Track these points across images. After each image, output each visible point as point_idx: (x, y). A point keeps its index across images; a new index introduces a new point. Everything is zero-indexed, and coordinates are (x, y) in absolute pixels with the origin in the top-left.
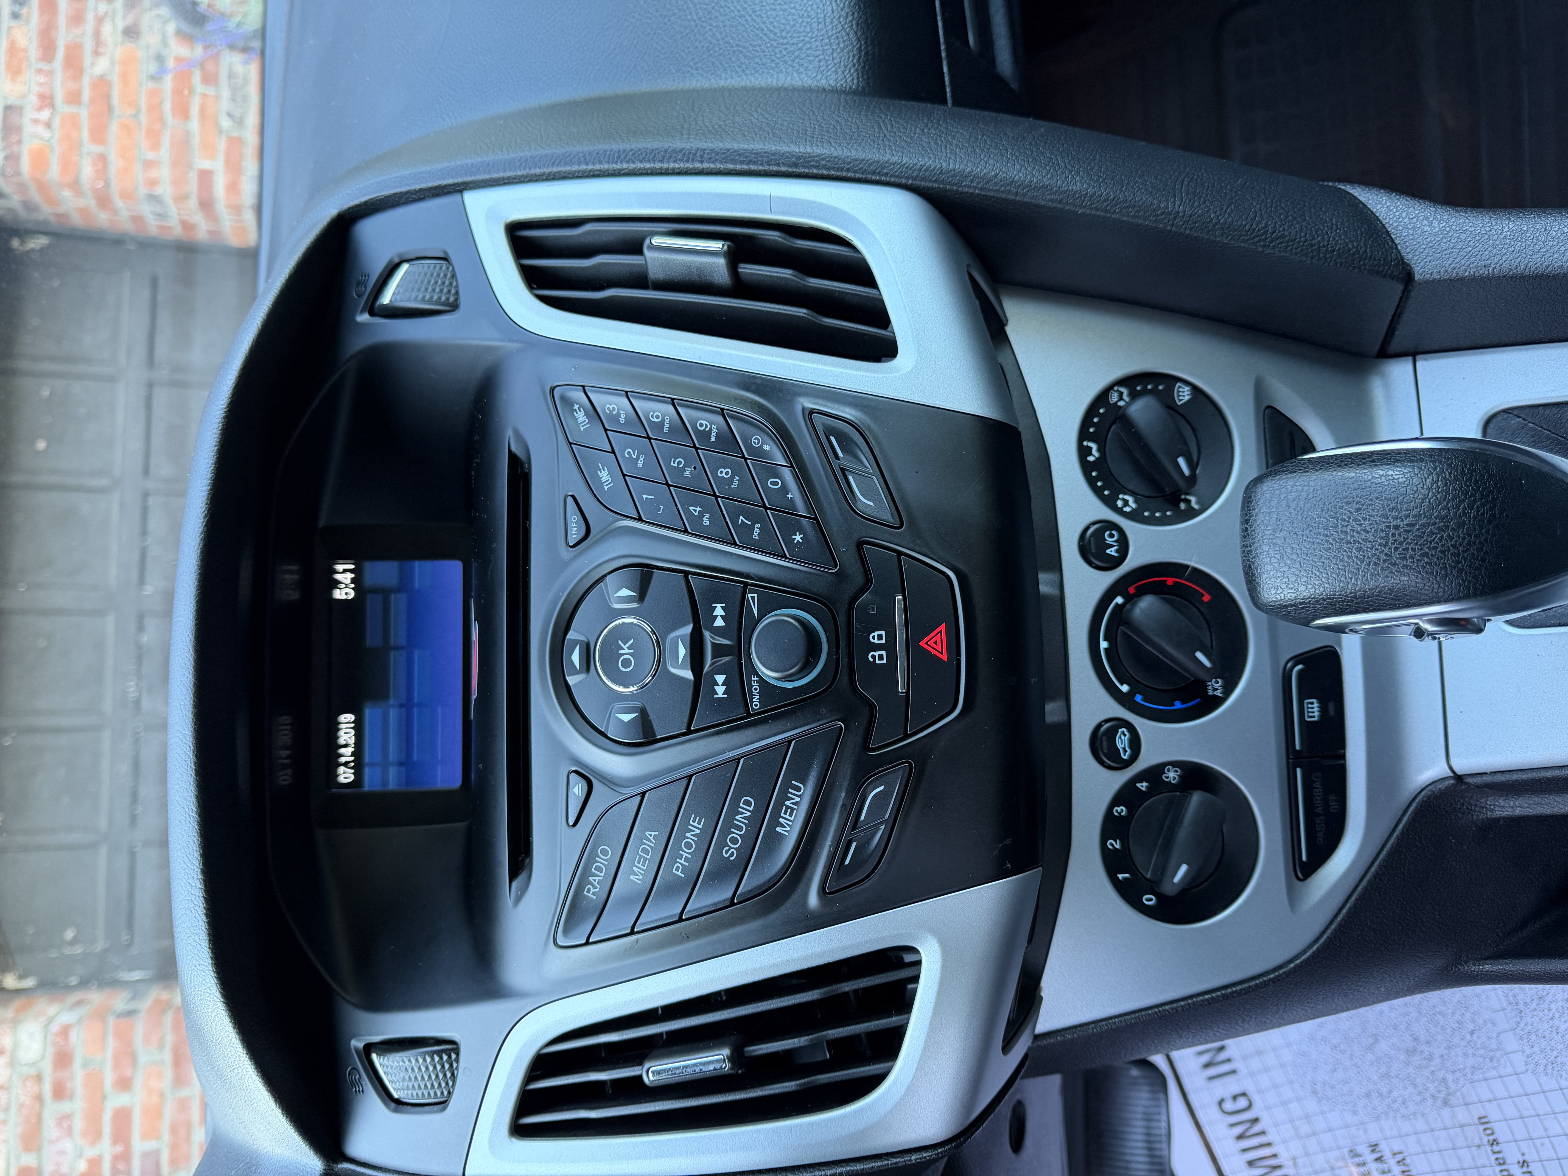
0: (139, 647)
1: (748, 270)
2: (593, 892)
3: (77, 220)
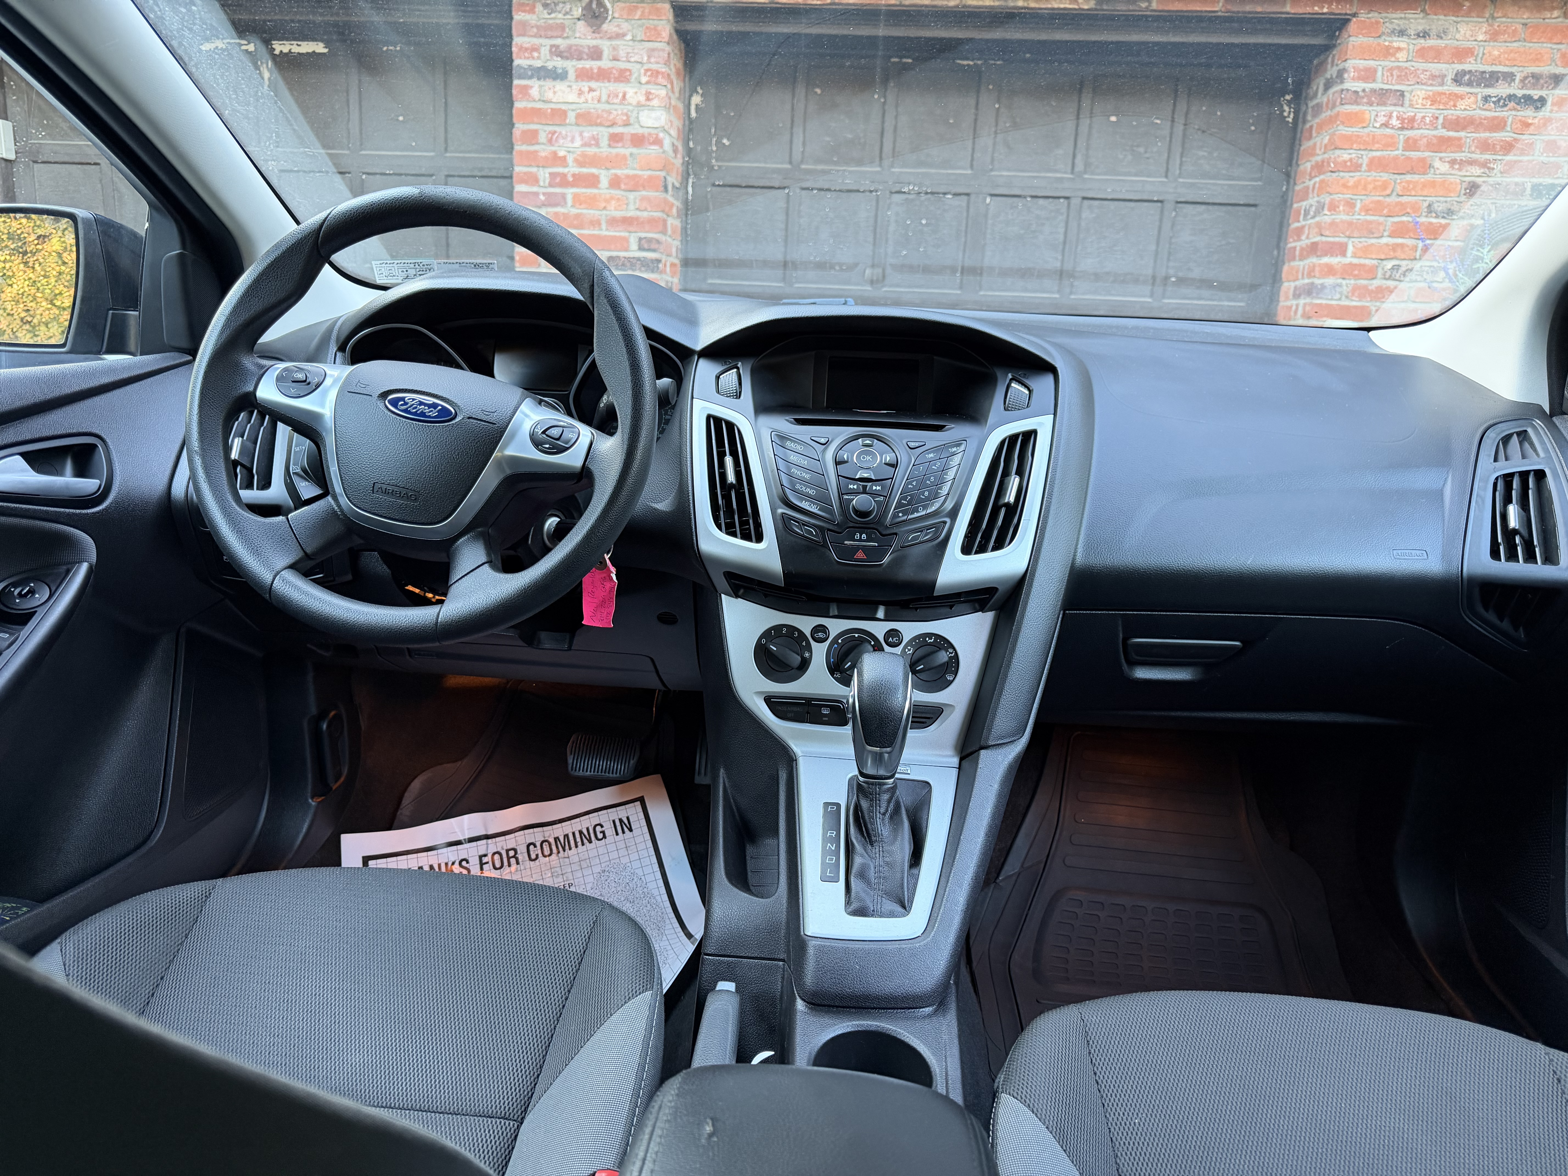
0: (944, 193)
1: (1003, 511)
2: (788, 443)
3: (1306, 145)
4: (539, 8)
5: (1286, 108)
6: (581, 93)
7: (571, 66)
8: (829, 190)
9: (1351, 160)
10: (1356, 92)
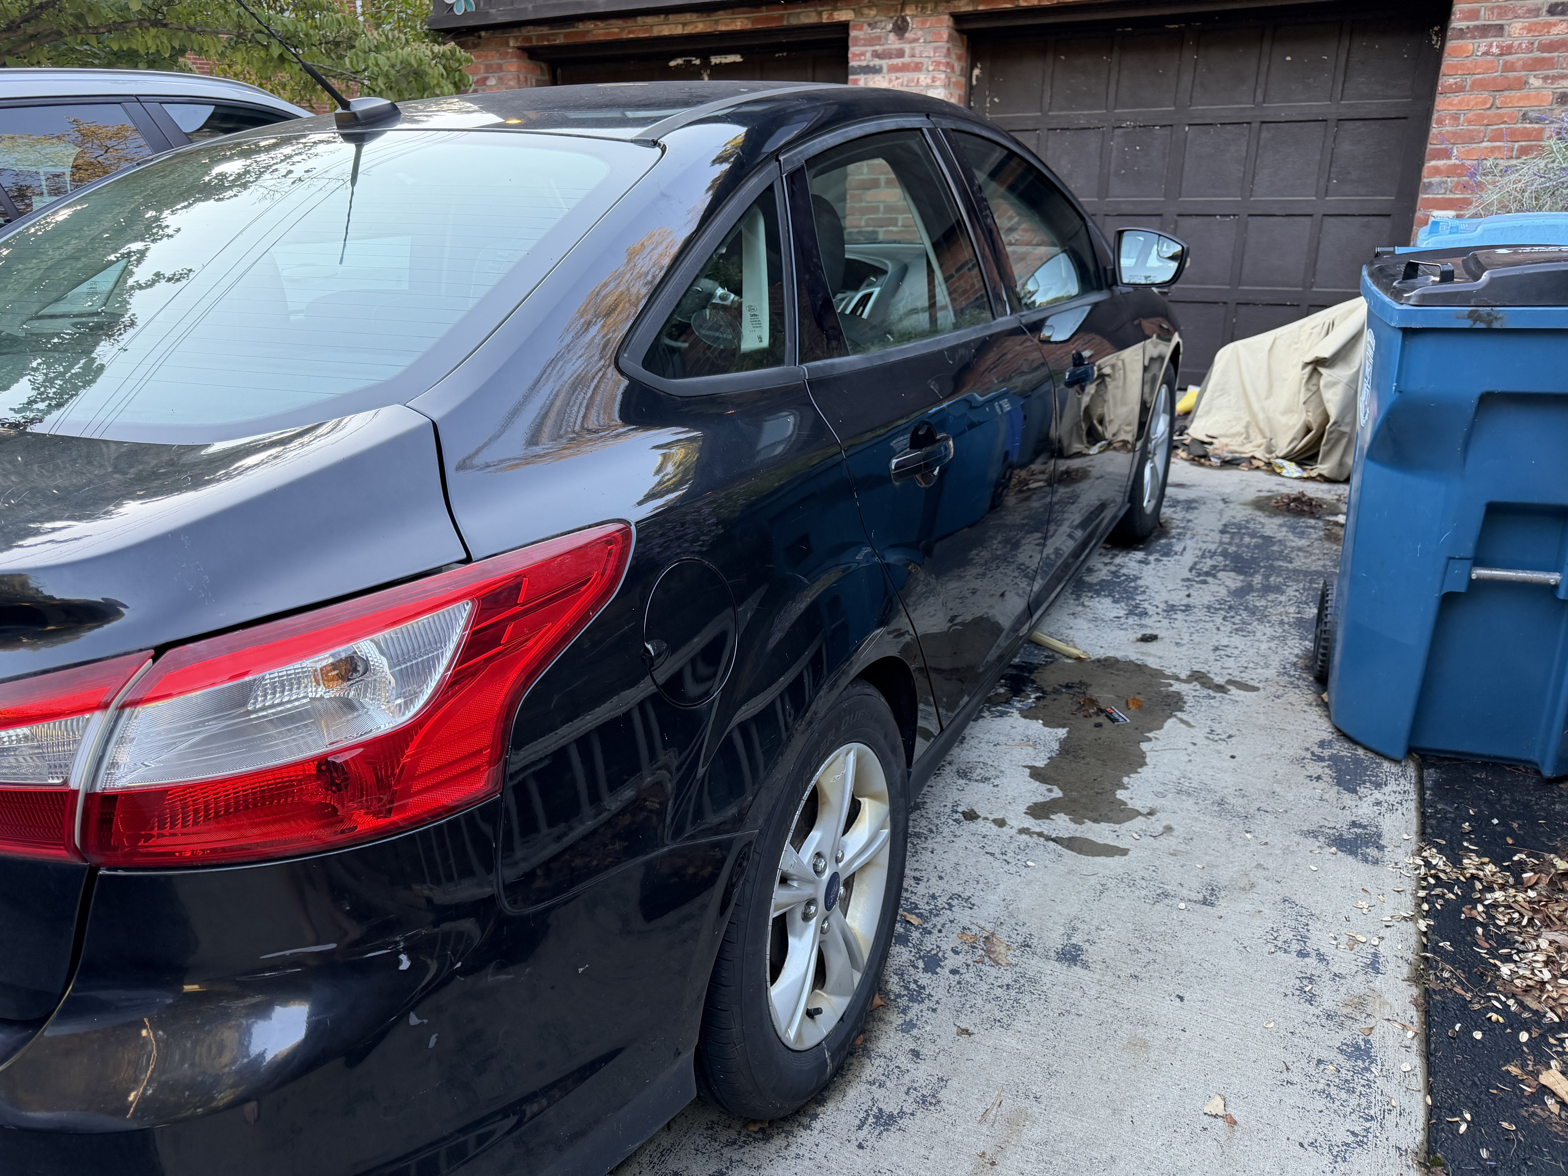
4: (866, 27)
5: (1435, 38)
6: (890, 81)
7: (885, 63)
8: (1068, 129)
9: (1456, 83)
10: (1461, 29)
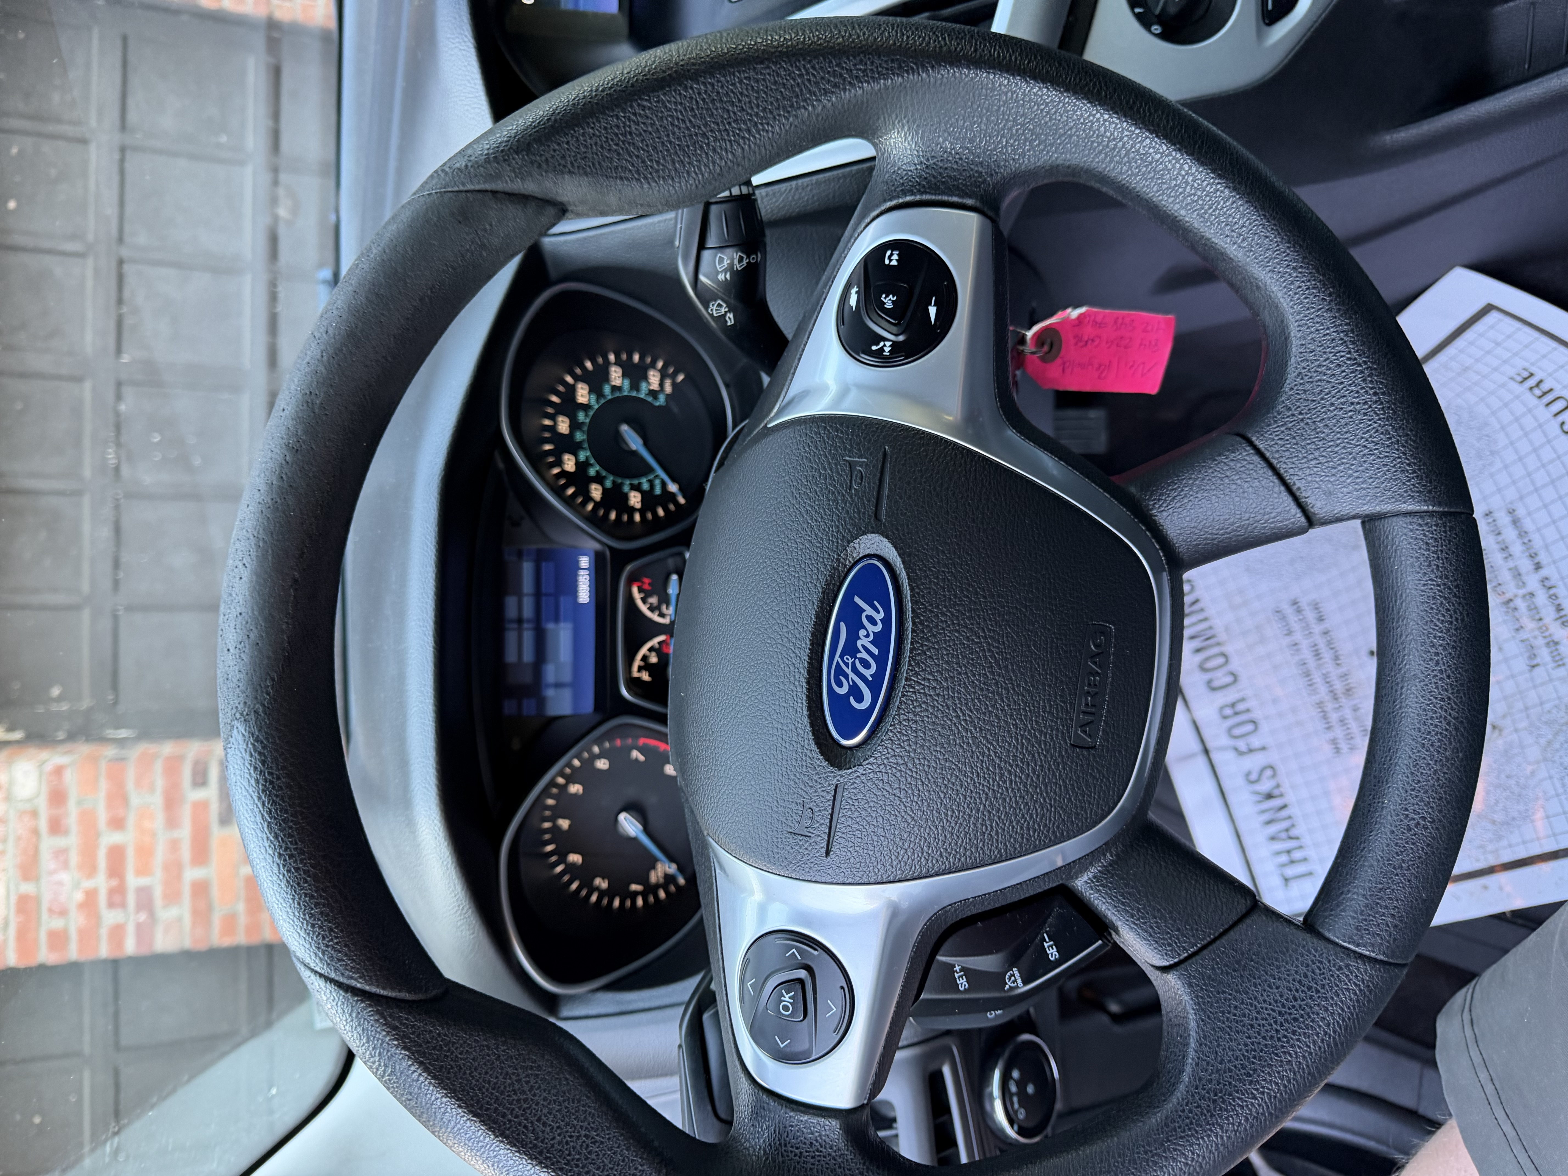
0: (117, 414)
8: (116, 560)
